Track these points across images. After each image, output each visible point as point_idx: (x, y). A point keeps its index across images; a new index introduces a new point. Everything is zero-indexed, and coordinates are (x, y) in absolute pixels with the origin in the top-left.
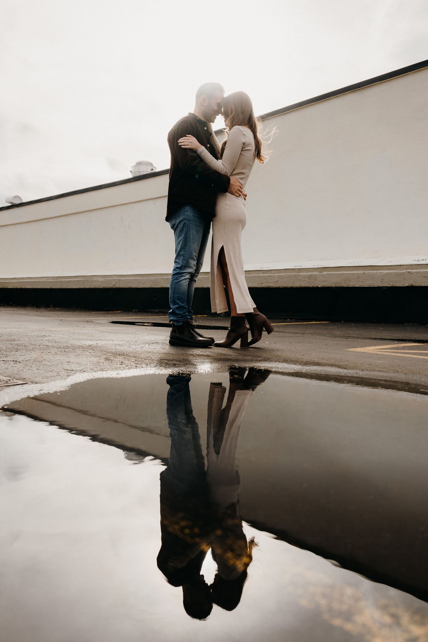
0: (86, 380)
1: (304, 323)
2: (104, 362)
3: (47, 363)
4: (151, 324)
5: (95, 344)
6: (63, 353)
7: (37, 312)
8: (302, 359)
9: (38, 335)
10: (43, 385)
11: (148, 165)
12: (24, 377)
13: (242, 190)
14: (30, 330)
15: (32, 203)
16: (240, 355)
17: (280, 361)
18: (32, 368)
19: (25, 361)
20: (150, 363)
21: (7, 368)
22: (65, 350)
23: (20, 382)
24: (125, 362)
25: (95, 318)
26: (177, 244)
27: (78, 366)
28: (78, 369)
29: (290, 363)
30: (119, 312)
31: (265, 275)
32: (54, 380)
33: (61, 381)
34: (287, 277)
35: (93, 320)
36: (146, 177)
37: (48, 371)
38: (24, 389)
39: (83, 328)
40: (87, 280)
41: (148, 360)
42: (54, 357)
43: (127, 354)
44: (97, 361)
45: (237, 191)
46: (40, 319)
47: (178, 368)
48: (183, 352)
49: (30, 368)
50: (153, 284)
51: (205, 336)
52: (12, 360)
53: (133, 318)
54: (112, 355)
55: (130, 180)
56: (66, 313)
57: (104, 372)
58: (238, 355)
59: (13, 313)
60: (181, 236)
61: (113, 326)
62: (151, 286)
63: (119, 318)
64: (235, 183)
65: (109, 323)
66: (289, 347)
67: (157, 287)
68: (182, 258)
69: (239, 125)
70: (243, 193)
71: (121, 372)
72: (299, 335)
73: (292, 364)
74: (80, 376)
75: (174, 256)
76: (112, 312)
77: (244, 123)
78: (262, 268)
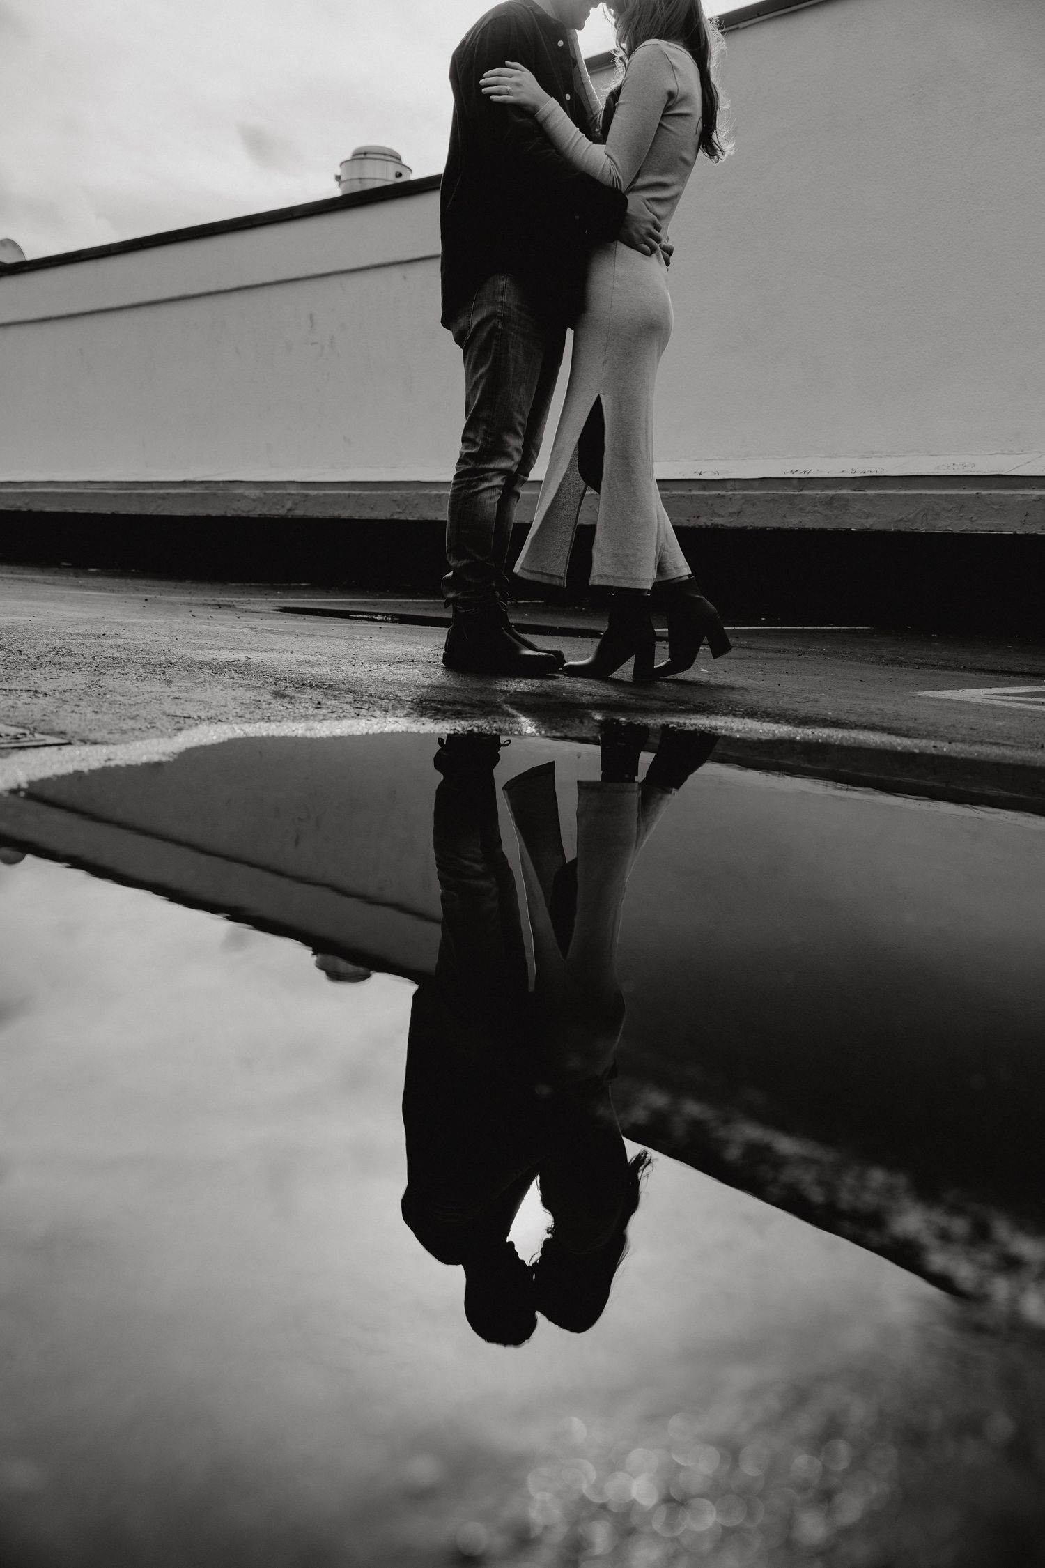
0: (226, 740)
1: (805, 628)
2: (272, 701)
3: (120, 698)
4: (392, 617)
5: (244, 659)
6: (158, 677)
7: (77, 579)
8: (796, 711)
9: (86, 633)
10: (112, 748)
11: (387, 160)
12: (63, 728)
13: (661, 234)
14: (64, 621)
15: (52, 263)
16: (632, 696)
17: (738, 713)
18: (80, 708)
19: (60, 693)
20: (394, 708)
21: (13, 707)
22: (165, 670)
23: (50, 740)
24: (329, 703)
25: (239, 598)
26: (471, 388)
27: (201, 707)
28: (203, 716)
29: (763, 720)
30: (303, 584)
31: (706, 493)
32: (143, 739)
33: (161, 740)
34: (766, 501)
35: (234, 603)
36: (382, 198)
37: (123, 718)
38: (64, 755)
39: (208, 621)
40: (215, 494)
41: (388, 701)
42: (137, 685)
43: (330, 686)
44: (253, 698)
45: (645, 236)
46: (89, 595)
47: (467, 721)
48: (480, 685)
49: (76, 709)
50: (398, 510)
51: (539, 646)
52: (24, 688)
53: (343, 602)
54: (290, 687)
55: (334, 205)
56: (157, 583)
57: (273, 725)
58: (626, 696)
59: (12, 578)
60: (483, 364)
61: (288, 619)
62: (392, 515)
63: (304, 601)
64: (642, 212)
65: (278, 610)
66: (762, 682)
67: (410, 518)
68: (485, 427)
69: (656, 38)
70: (663, 243)
71: (317, 725)
72: (789, 656)
73: (769, 722)
74: (209, 732)
75: (463, 421)
76: (285, 585)
77: (673, 32)
78: (700, 474)
